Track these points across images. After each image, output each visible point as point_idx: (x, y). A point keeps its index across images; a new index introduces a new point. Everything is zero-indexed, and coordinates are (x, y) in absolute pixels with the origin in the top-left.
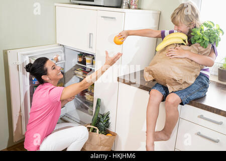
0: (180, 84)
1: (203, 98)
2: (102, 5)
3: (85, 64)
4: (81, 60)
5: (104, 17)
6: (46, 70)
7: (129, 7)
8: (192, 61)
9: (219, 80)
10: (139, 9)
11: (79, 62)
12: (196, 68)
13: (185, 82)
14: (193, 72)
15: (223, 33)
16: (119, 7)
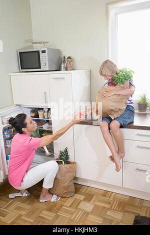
0: (117, 112)
1: (133, 122)
2: (48, 70)
3: (39, 117)
4: (33, 115)
5: (55, 79)
6: (26, 124)
7: (67, 70)
8: (119, 95)
9: (139, 111)
10: (74, 70)
11: (32, 117)
12: (123, 99)
13: (120, 109)
14: (122, 102)
15: (134, 73)
16: (59, 70)
